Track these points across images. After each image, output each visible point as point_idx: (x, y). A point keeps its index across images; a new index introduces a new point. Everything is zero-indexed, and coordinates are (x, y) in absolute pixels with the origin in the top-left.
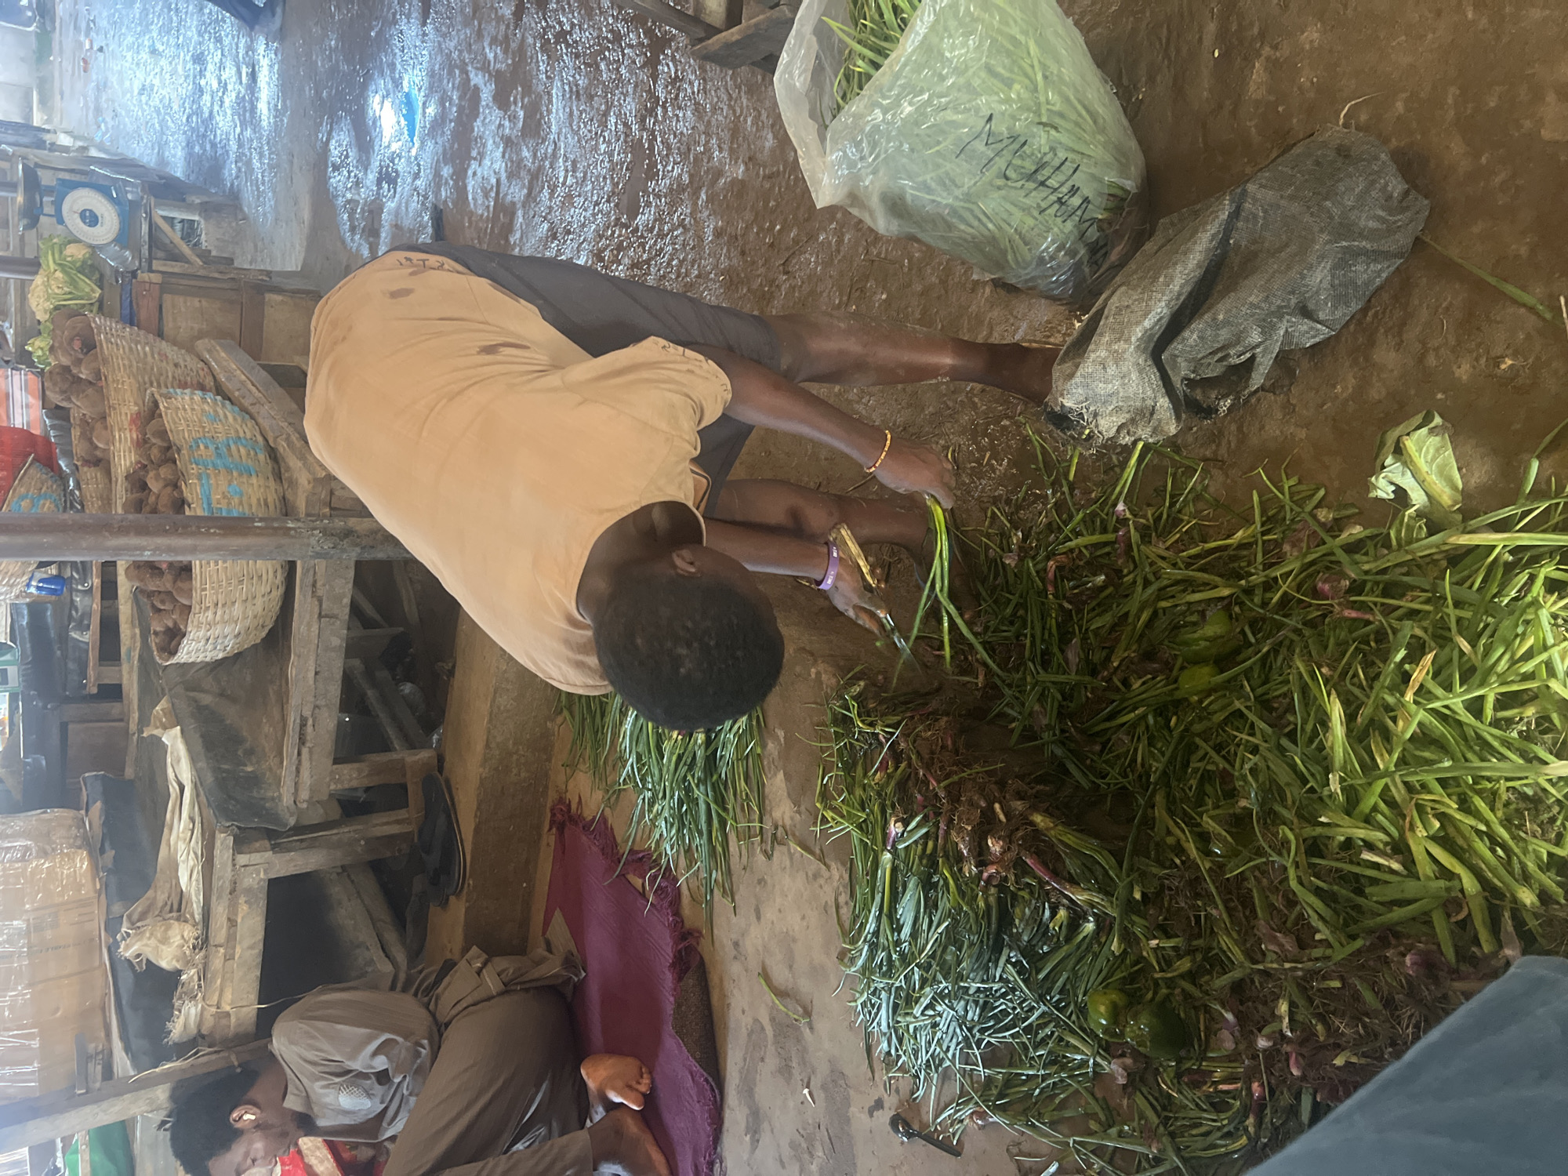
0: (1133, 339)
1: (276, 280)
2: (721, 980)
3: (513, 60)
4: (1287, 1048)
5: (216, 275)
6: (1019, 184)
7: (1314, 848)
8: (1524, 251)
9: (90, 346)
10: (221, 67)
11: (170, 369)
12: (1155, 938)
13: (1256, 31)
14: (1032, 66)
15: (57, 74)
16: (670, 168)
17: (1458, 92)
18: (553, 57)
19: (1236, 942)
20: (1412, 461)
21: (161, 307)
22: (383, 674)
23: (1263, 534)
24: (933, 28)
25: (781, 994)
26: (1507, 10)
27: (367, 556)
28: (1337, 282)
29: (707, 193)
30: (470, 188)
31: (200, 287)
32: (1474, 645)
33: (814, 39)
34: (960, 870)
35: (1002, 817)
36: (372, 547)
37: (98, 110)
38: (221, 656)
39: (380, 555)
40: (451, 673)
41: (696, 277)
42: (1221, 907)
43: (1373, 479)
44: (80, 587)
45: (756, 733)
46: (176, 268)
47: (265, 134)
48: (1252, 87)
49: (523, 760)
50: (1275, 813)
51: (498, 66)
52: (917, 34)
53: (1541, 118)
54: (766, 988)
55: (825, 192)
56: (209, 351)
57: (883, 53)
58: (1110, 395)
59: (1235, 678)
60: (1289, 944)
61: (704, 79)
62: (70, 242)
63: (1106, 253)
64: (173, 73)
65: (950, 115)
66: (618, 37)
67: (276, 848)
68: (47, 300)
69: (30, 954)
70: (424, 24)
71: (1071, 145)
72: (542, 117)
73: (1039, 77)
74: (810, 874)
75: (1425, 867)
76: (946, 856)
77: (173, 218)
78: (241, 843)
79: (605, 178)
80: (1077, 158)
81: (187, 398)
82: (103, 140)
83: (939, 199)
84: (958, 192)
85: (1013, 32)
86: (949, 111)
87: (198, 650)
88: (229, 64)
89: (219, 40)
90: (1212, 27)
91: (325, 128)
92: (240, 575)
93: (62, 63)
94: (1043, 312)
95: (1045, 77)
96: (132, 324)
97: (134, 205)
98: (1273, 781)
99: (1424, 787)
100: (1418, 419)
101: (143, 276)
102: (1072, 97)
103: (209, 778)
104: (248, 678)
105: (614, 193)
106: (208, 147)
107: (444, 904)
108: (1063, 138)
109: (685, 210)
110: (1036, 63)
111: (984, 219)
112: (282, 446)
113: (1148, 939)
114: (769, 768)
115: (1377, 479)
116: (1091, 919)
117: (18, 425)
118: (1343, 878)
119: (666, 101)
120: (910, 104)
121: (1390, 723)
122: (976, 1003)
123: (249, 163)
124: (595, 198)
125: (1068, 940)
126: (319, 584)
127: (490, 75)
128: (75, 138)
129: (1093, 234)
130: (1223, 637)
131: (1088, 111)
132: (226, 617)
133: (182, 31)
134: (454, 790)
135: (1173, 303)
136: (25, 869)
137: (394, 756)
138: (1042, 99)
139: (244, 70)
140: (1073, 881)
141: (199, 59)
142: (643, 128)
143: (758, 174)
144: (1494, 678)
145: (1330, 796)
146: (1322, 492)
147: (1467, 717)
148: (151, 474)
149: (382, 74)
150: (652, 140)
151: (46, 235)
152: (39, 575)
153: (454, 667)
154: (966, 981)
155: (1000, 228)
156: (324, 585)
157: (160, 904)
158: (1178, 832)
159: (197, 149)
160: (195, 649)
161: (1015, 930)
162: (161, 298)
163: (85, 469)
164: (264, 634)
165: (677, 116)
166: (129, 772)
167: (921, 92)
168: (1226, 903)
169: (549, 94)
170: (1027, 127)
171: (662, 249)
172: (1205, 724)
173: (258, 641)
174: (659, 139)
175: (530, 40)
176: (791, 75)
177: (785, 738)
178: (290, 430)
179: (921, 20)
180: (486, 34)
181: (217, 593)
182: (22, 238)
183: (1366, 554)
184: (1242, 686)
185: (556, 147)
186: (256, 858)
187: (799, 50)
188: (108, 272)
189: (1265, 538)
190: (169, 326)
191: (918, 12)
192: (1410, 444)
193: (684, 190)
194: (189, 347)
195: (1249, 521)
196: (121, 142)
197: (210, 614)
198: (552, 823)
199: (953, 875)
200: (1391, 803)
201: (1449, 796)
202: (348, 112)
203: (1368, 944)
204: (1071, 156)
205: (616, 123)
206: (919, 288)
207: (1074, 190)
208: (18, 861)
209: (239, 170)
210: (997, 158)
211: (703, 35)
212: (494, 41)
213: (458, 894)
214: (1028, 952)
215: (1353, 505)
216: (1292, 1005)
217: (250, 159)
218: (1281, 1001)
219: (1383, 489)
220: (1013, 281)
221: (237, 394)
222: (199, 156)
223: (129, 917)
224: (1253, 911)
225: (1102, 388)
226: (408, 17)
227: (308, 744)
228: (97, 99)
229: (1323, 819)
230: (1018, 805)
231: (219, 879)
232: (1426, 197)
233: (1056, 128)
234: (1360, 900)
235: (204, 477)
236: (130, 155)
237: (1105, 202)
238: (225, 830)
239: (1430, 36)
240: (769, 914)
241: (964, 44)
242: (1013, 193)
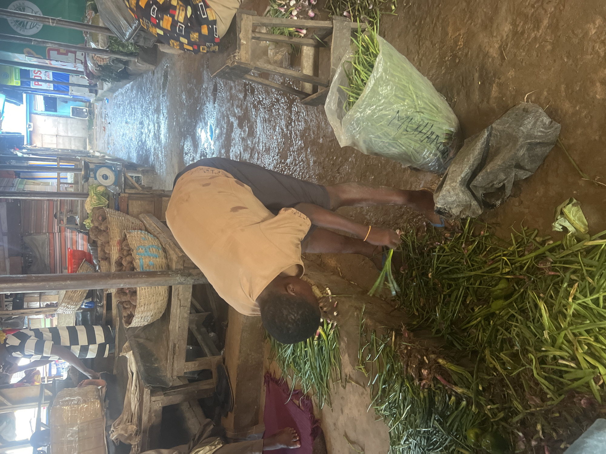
0: (458, 181)
1: (166, 193)
2: (330, 439)
3: (244, 112)
4: (543, 444)
5: (146, 193)
6: (412, 133)
7: (542, 361)
8: (597, 138)
9: (104, 219)
10: (149, 125)
11: (131, 224)
12: (489, 405)
13: (492, 74)
14: (412, 94)
15: (95, 133)
16: (297, 142)
17: (565, 86)
18: (257, 110)
19: (519, 403)
20: (567, 216)
21: (128, 205)
22: (203, 329)
23: (517, 248)
24: (374, 84)
25: (352, 442)
26: (578, 56)
27: (196, 283)
28: (531, 155)
29: (310, 149)
30: (231, 156)
31: (141, 197)
32: (593, 280)
33: (337, 93)
34: (413, 384)
35: (427, 362)
36: (198, 279)
37: (108, 144)
38: (146, 324)
39: (201, 282)
40: (227, 326)
41: (308, 178)
42: (512, 389)
43: (553, 224)
44: (99, 305)
45: (336, 339)
46: (133, 191)
47: (163, 145)
48: (493, 93)
49: (253, 357)
50: (526, 349)
51: (239, 114)
52: (369, 87)
53: (596, 91)
54: (347, 441)
55: (343, 141)
56: (144, 218)
57: (359, 95)
58: (453, 201)
59: (511, 303)
60: (538, 401)
61: (307, 111)
62: (99, 186)
63: (448, 154)
64: (133, 128)
65: (384, 112)
66: (278, 100)
67: (165, 394)
68: (91, 206)
69: (79, 441)
70: (214, 103)
71: (429, 118)
72: (254, 129)
73: (414, 97)
74: (360, 393)
75: (584, 365)
76: (407, 378)
77: (133, 176)
78: (153, 393)
79: (276, 148)
80: (432, 122)
81: (136, 233)
82: (110, 152)
83: (384, 140)
84: (390, 138)
85: (403, 83)
86: (383, 111)
87: (138, 322)
88: (151, 123)
89: (148, 116)
90: (477, 75)
91: (183, 141)
92: (153, 293)
93: (96, 128)
94: (429, 177)
95: (417, 96)
96: (118, 210)
97: (120, 172)
98: (524, 337)
99: (581, 334)
100: (567, 201)
101: (122, 195)
102: (427, 102)
103: (142, 369)
104: (156, 332)
105: (279, 152)
106: (144, 151)
107: (226, 416)
108: (426, 116)
109: (303, 155)
110: (413, 93)
111: (401, 146)
112: (167, 247)
113: (486, 406)
114: (342, 353)
115: (555, 224)
116: (464, 399)
117: (80, 249)
118: (555, 372)
119: (295, 120)
120: (369, 110)
121: (565, 311)
122: (424, 437)
123: (158, 155)
124: (273, 155)
125: (457, 409)
126: (180, 294)
127: (236, 118)
128: (101, 153)
129: (442, 147)
130: (506, 288)
131: (434, 106)
132: (148, 309)
133: (136, 114)
134: (229, 371)
135: (471, 168)
136: (78, 408)
137: (207, 358)
138: (416, 104)
139: (156, 125)
140: (456, 384)
141: (141, 123)
142: (288, 130)
143: (327, 141)
144: (602, 290)
145: (545, 339)
146: (536, 232)
147: (593, 306)
148: (124, 259)
149: (201, 121)
150: (291, 133)
151: (91, 185)
152: (86, 301)
153: (228, 323)
154: (419, 428)
155: (407, 148)
156: (182, 295)
157: (125, 420)
158: (494, 362)
159: (141, 153)
160: (137, 322)
161: (436, 407)
162: (128, 202)
163: (102, 262)
164: (161, 315)
165: (299, 124)
166: (115, 372)
167: (373, 106)
168: (514, 388)
169: (256, 122)
170: (412, 113)
171: (296, 170)
172: (501, 321)
173: (159, 318)
174: (293, 133)
175: (249, 105)
176: (330, 105)
177: (347, 340)
178: (170, 241)
179: (370, 83)
180: (234, 104)
181: (145, 300)
182: (83, 186)
183: (556, 252)
184: (513, 305)
185: (259, 139)
186: (158, 398)
187: (333, 97)
188: (111, 194)
189: (518, 250)
190: (130, 210)
191: (369, 80)
192: (566, 210)
193: (302, 149)
194: (137, 217)
195: (511, 245)
196: (116, 153)
197: (142, 308)
198: (265, 382)
199: (410, 386)
200: (569, 341)
201: (590, 337)
202: (190, 135)
203: (566, 396)
204: (430, 122)
205: (279, 129)
206: (384, 173)
207: (432, 133)
208: (75, 404)
209: (154, 158)
210: (402, 125)
211: (304, 96)
212: (237, 106)
213: (231, 411)
214: (442, 415)
215: (549, 235)
216: (543, 426)
217: (158, 154)
218: (538, 424)
219: (557, 227)
220: (415, 166)
221: (152, 231)
222: (142, 155)
223: (114, 425)
224: (524, 390)
225: (450, 199)
226: (209, 102)
227: (176, 354)
228: (108, 139)
229: (543, 349)
230: (433, 356)
231: (145, 407)
232: (559, 123)
233: (423, 113)
234: (561, 380)
235: (141, 259)
236: (119, 157)
237: (445, 136)
238: (147, 387)
239: (553, 69)
240: (346, 411)
241: (386, 89)
242: (410, 136)
